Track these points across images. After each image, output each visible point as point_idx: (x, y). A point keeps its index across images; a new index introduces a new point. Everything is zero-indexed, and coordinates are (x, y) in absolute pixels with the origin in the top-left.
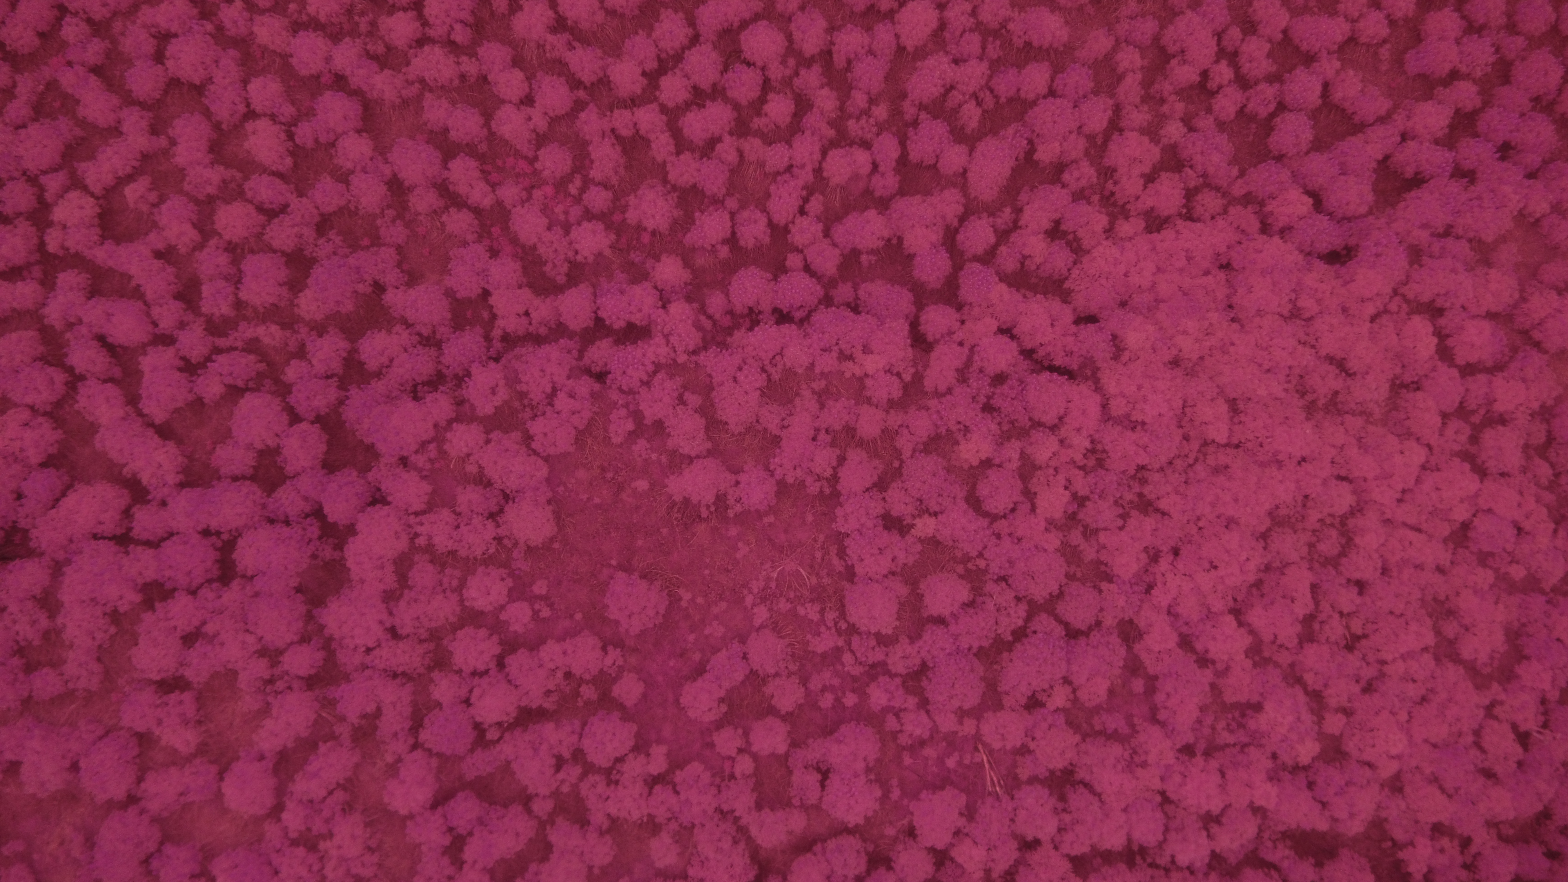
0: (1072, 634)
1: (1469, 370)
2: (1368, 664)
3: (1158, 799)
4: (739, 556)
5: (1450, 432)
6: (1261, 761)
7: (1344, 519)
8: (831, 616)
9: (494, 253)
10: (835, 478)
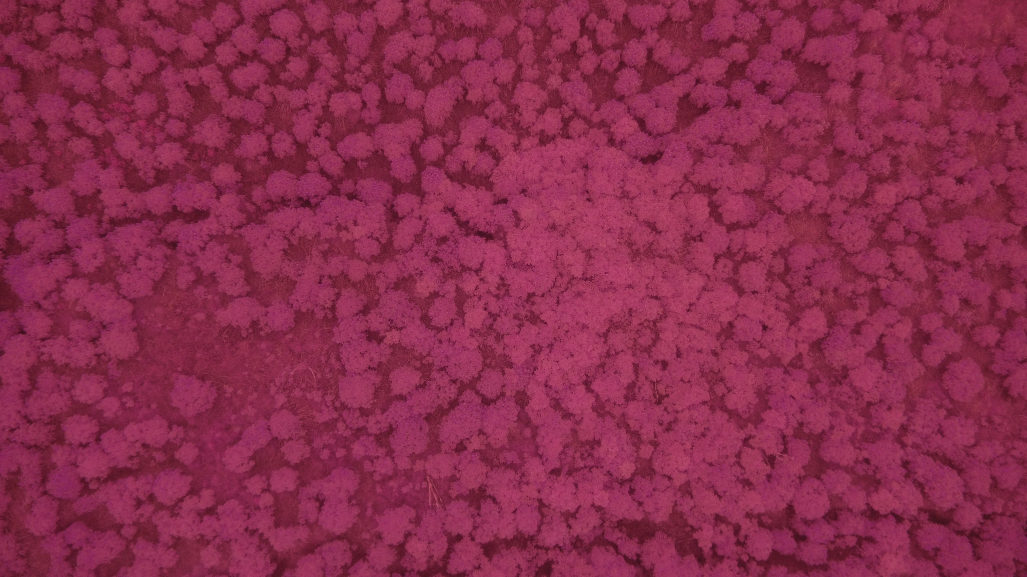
0: (486, 402)
1: (732, 227)
2: (668, 413)
3: (537, 504)
4: (267, 361)
5: (720, 266)
6: (599, 476)
7: (655, 322)
8: (329, 398)
9: (105, 165)
10: (333, 309)
